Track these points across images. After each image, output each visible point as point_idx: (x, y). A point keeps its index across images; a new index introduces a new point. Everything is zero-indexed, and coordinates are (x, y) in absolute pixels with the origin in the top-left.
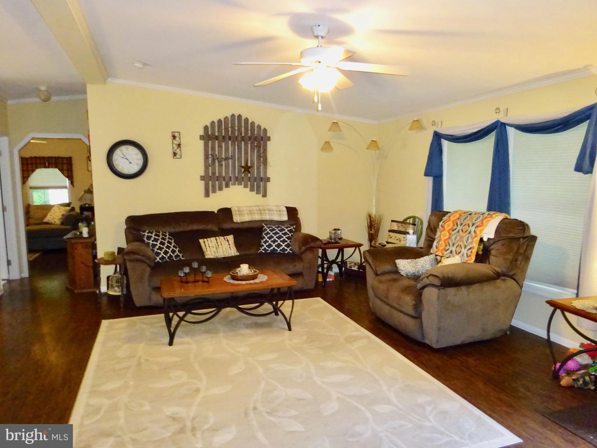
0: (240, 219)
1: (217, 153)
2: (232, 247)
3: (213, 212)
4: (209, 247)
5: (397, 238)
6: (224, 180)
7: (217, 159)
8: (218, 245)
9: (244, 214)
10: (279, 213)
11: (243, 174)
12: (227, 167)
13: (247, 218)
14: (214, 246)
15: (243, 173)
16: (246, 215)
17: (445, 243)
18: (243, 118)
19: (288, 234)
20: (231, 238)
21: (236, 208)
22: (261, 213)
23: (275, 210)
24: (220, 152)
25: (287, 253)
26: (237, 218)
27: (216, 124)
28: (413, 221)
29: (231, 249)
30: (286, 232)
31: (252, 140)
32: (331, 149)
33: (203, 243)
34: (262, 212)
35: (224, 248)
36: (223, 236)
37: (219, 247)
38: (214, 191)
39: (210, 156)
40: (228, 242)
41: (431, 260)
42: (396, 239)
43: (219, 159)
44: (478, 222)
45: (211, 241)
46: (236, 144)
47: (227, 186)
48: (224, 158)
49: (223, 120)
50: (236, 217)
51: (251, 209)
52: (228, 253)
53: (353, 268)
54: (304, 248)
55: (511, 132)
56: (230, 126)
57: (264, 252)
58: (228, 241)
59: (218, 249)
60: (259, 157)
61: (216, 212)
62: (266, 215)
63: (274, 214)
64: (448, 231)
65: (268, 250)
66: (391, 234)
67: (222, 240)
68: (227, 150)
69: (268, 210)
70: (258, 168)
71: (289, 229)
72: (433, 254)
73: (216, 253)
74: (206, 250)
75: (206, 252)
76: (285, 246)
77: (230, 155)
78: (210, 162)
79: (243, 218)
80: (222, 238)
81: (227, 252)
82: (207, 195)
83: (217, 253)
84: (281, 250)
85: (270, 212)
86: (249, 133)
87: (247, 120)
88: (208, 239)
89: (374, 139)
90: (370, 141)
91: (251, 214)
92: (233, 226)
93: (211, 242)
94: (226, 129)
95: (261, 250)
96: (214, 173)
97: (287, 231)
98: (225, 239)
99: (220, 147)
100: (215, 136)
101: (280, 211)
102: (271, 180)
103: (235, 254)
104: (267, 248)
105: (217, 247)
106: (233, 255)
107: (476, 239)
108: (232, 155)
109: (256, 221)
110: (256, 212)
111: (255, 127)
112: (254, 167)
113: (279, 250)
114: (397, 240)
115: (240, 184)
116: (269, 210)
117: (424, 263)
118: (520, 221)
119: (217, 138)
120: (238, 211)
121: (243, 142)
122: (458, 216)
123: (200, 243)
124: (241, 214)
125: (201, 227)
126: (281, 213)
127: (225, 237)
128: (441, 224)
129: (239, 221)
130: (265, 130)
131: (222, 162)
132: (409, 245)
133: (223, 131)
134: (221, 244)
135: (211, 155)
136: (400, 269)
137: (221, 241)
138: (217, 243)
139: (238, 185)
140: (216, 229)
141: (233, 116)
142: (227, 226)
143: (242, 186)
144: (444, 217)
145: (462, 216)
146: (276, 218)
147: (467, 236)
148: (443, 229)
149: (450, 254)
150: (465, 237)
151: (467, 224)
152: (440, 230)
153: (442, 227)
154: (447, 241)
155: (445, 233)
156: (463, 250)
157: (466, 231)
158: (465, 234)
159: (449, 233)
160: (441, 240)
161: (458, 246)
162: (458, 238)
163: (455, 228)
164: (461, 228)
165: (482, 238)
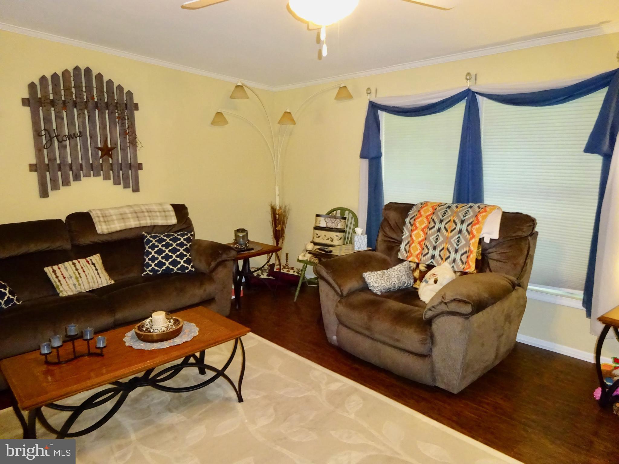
0: (108, 229)
1: (54, 127)
2: (102, 273)
3: (60, 221)
4: (64, 278)
5: (328, 237)
6: (71, 169)
7: (57, 136)
8: (79, 274)
9: (113, 220)
10: (163, 214)
11: (101, 160)
12: (74, 149)
13: (117, 226)
14: (73, 275)
15: (100, 158)
16: (116, 222)
17: (421, 246)
18: (94, 73)
19: (186, 245)
20: (96, 258)
21: (99, 212)
22: (138, 217)
23: (157, 210)
24: (60, 125)
25: (188, 272)
26: (102, 228)
27: (50, 82)
28: (340, 213)
29: (100, 278)
30: (182, 243)
31: (111, 108)
32: (226, 122)
33: (53, 274)
34: (139, 215)
35: (89, 277)
36: (84, 257)
37: (80, 276)
38: (55, 187)
39: (43, 133)
40: (95, 266)
41: (406, 269)
42: (326, 238)
43: (60, 138)
44: (469, 219)
45: (66, 268)
46: (86, 113)
47: (77, 178)
48: (67, 134)
49: (60, 74)
50: (101, 225)
51: (122, 211)
52: (96, 284)
53: (262, 277)
54: (213, 264)
55: (484, 104)
56: (73, 85)
57: (151, 273)
58: (93, 264)
59: (79, 279)
60: (124, 134)
61: (64, 219)
62: (146, 220)
63: (157, 216)
64: (423, 230)
65: (159, 271)
66: (318, 232)
67: (85, 265)
68: (71, 123)
69: (148, 212)
70: (124, 150)
71: (186, 237)
72: (406, 261)
73: (77, 285)
74: (58, 284)
75: (60, 287)
76: (185, 262)
77: (77, 131)
78: (44, 142)
79: (112, 226)
80: (83, 261)
81: (94, 282)
82: (44, 194)
83: (79, 287)
84: (178, 269)
85: (150, 214)
86: (104, 98)
87: (100, 77)
88: (60, 265)
89: (288, 111)
90: (282, 114)
91: (123, 219)
92: (95, 239)
93: (67, 270)
94: (67, 89)
95: (148, 271)
96: (52, 160)
97: (183, 241)
98: (88, 262)
99: (59, 117)
100: (50, 99)
101: (164, 211)
102: (144, 166)
103: (107, 283)
104: (156, 268)
105: (78, 276)
106: (105, 284)
107: (473, 241)
108: (81, 130)
109: (131, 229)
110: (130, 215)
111: (114, 89)
112: (118, 149)
113: (175, 269)
114: (328, 239)
115: (97, 175)
116: (149, 210)
117: (399, 274)
118: (527, 215)
119: (53, 103)
120: (103, 217)
121: (97, 111)
122: (431, 210)
123: (45, 274)
124: (108, 221)
125: (44, 246)
126: (167, 213)
127: (88, 259)
128: (407, 220)
129: (106, 232)
130: (130, 94)
131: (66, 141)
132: (359, 248)
133: (62, 92)
134: (84, 271)
135: (45, 130)
136: (371, 285)
137: (83, 266)
138: (77, 270)
139: (94, 176)
140: (68, 246)
141: (77, 69)
142: (85, 240)
143: (101, 178)
144: (409, 211)
145: (437, 209)
146: (160, 221)
147: (457, 236)
148: (413, 228)
149: (432, 260)
150: (452, 237)
151: (453, 221)
152: (408, 229)
153: (411, 225)
154: (422, 243)
155: (418, 233)
156: (453, 255)
157: (452, 230)
158: (451, 234)
159: (424, 232)
160: (413, 242)
161: (443, 249)
162: (440, 239)
163: (431, 226)
164: (443, 225)
165: (482, 239)
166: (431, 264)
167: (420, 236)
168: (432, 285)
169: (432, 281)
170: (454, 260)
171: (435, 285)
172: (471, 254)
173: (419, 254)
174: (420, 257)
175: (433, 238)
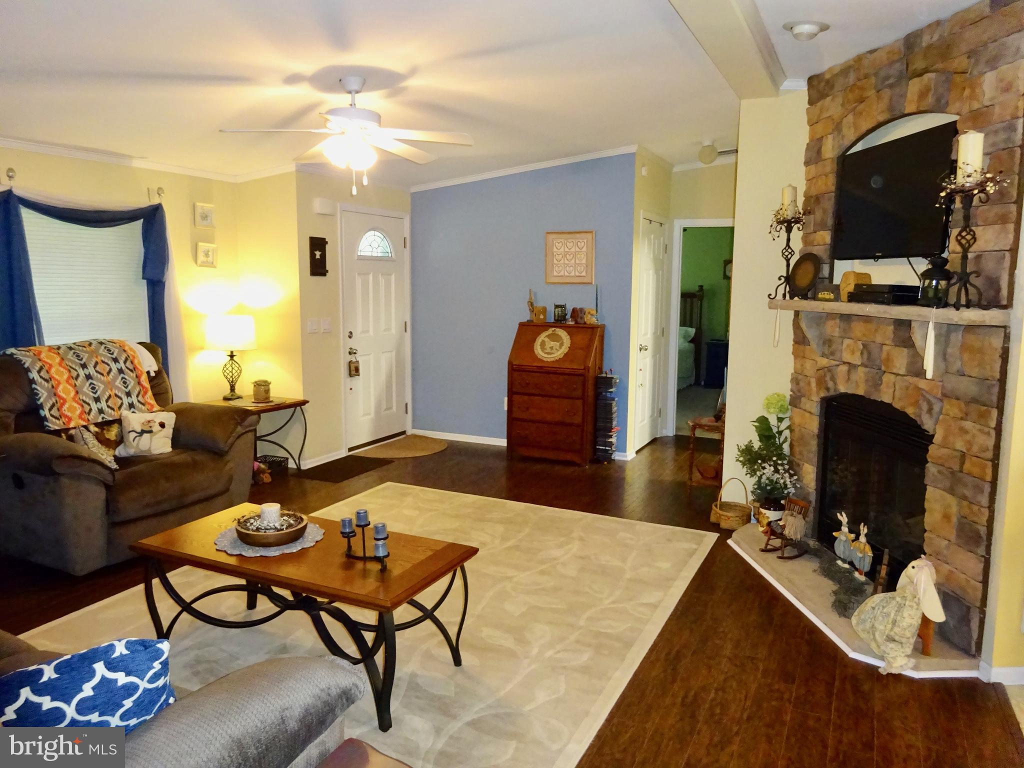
17: (77, 403)
44: (120, 355)
64: (67, 382)
107: (143, 377)
122: (56, 356)
128: (35, 375)
145: (61, 353)
147: (120, 378)
148: (52, 382)
149: (102, 415)
150: (114, 380)
151: (100, 362)
152: (42, 386)
153: (47, 381)
154: (77, 399)
155: (65, 388)
156: (126, 401)
157: (109, 373)
158: (111, 376)
159: (71, 385)
160: (65, 401)
161: (110, 396)
162: (100, 387)
163: (74, 374)
164: (91, 370)
165: (148, 373)
166: (103, 420)
167: (69, 391)
168: (159, 431)
169: (156, 428)
170: (131, 406)
171: (164, 429)
172: (146, 393)
173: (81, 414)
174: (86, 416)
175: (86, 389)
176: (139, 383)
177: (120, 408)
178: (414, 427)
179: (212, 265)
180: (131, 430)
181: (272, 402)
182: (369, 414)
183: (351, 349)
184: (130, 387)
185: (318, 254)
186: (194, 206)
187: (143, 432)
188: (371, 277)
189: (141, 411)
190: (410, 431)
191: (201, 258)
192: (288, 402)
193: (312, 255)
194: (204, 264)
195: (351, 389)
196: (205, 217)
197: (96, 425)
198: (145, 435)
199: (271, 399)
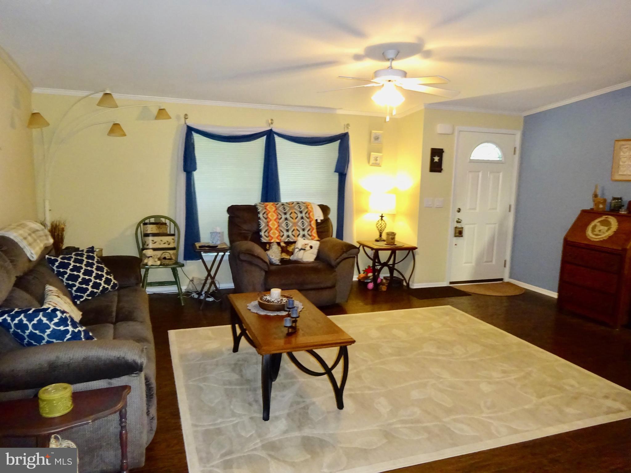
0: (35, 253)
13: (38, 249)
16: (35, 244)
17: (277, 231)
21: (16, 234)
22: (38, 238)
42: (163, 243)
55: (278, 139)
64: (275, 220)
89: (117, 122)
90: (112, 124)
107: (312, 222)
118: (326, 206)
120: (24, 239)
122: (274, 207)
128: (260, 215)
129: (35, 257)
145: (277, 206)
147: (301, 221)
148: (268, 220)
149: (288, 239)
150: (298, 222)
151: (293, 212)
152: (263, 221)
153: (266, 219)
154: (278, 229)
155: (273, 223)
156: (302, 233)
157: (296, 218)
158: (297, 220)
159: (276, 222)
160: (271, 229)
161: (294, 230)
162: (290, 224)
163: (280, 217)
164: (288, 216)
165: (317, 220)
166: (289, 241)
167: (275, 225)
168: (309, 250)
169: (308, 248)
170: (304, 236)
171: (312, 249)
172: (313, 230)
173: (278, 236)
174: (280, 238)
175: (284, 225)
176: (310, 225)
177: (298, 236)
178: (511, 277)
179: (378, 165)
180: (297, 247)
181: (395, 245)
182: (471, 263)
183: (459, 219)
184: (305, 226)
185: (436, 159)
186: (370, 133)
187: (302, 249)
188: (480, 174)
189: (308, 239)
190: (507, 279)
191: (372, 160)
192: (406, 246)
193: (432, 160)
194: (373, 165)
195: (456, 245)
196: (377, 138)
197: (285, 243)
198: (302, 251)
199: (395, 243)
